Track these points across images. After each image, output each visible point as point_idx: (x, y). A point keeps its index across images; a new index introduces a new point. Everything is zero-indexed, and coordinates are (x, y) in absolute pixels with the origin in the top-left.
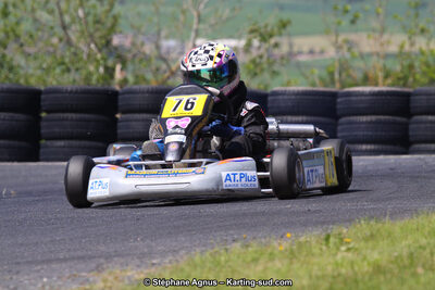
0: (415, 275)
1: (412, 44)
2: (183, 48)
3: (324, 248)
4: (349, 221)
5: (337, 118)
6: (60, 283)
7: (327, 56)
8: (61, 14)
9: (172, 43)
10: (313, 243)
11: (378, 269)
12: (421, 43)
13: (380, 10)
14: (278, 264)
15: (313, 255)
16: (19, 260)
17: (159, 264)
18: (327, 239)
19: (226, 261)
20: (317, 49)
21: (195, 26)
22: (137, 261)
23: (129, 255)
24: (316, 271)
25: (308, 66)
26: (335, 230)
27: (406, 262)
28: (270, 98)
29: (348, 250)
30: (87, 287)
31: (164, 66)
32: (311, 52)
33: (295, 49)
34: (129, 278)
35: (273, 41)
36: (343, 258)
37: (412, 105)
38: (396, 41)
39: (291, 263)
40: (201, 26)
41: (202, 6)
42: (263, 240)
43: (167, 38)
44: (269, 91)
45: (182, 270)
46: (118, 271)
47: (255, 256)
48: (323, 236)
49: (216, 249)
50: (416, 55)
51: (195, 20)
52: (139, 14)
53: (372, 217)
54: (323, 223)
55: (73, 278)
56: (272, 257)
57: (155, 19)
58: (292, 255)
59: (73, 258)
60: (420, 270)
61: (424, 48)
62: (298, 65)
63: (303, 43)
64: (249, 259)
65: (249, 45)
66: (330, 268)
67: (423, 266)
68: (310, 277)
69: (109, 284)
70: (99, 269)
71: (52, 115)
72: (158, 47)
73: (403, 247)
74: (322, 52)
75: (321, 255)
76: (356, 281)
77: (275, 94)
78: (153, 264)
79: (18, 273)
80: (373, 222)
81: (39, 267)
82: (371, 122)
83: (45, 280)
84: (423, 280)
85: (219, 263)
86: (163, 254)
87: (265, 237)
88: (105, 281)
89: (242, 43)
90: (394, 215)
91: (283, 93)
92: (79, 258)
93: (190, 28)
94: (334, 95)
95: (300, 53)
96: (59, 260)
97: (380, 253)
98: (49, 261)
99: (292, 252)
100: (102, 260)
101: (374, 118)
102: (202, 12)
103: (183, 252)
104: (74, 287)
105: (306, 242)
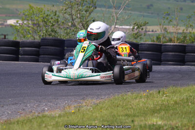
0: (188, 105)
1: (187, 30)
3: (158, 95)
4: (166, 87)
5: (162, 53)
6: (71, 103)
7: (158, 32)
8: (72, 16)
10: (155, 93)
11: (176, 103)
12: (190, 30)
13: (177, 18)
14: (143, 100)
15: (155, 97)
16: (58, 95)
17: (104, 98)
18: (159, 92)
19: (126, 98)
20: (154, 30)
21: (115, 21)
22: (96, 97)
25: (152, 35)
26: (162, 89)
27: (185, 101)
28: (140, 46)
29: (166, 96)
30: (80, 104)
32: (153, 31)
34: (94, 102)
35: (141, 28)
36: (165, 99)
37: (186, 49)
38: (182, 29)
39: (147, 100)
40: (117, 21)
41: (118, 15)
44: (139, 43)
45: (111, 101)
46: (90, 100)
47: (135, 97)
48: (158, 91)
49: (123, 94)
50: (188, 33)
51: (116, 19)
52: (98, 16)
53: (174, 86)
54: (157, 87)
55: (76, 101)
56: (141, 97)
57: (103, 18)
58: (148, 97)
59: (75, 95)
60: (190, 104)
61: (191, 31)
62: (149, 35)
63: (150, 28)
64: (133, 98)
65: (133, 28)
66: (160, 102)
67: (191, 102)
68: (154, 104)
70: (84, 99)
71: (69, 48)
73: (184, 96)
74: (156, 31)
75: (157, 97)
76: (169, 106)
77: (141, 44)
78: (102, 98)
79: (57, 99)
80: (174, 88)
81: (64, 98)
82: (173, 55)
83: (66, 102)
84: (191, 107)
85: (124, 99)
86: (105, 95)
87: (138, 91)
88: (86, 103)
89: (131, 27)
90: (182, 85)
91: (144, 44)
92: (77, 95)
94: (161, 45)
95: (149, 31)
96: (70, 95)
97: (177, 97)
98: (67, 96)
100: (85, 96)
101: (174, 53)
102: (118, 17)
103: (112, 95)
104: (76, 105)
105: (152, 93)
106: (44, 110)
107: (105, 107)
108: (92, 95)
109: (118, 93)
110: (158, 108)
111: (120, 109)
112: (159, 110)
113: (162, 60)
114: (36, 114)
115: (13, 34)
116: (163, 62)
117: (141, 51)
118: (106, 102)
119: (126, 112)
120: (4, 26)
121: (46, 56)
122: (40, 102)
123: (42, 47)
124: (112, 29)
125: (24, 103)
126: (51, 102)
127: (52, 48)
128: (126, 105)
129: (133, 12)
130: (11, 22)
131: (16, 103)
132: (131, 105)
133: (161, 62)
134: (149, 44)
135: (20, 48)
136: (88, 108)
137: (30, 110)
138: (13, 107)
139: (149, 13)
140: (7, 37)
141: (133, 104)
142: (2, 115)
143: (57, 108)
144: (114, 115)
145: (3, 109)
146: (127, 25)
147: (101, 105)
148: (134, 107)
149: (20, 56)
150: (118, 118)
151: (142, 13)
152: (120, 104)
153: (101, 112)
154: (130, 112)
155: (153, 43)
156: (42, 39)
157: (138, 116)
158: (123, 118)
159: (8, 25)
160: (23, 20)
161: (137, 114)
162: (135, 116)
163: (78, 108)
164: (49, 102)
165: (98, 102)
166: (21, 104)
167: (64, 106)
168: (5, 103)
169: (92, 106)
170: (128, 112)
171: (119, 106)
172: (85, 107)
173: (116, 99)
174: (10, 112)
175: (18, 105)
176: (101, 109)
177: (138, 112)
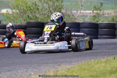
2: (78, 13)
3: (114, 60)
5: (115, 29)
6: (51, 69)
7: (112, 15)
8: (49, 5)
9: (75, 12)
10: (111, 59)
14: (103, 64)
15: (111, 62)
16: (40, 63)
17: (74, 64)
18: (115, 58)
19: (91, 64)
20: (110, 13)
22: (69, 64)
23: (66, 62)
24: (112, 66)
25: (108, 17)
26: (116, 56)
28: (99, 25)
30: (57, 69)
31: (73, 17)
32: (108, 14)
33: (105, 13)
34: (67, 67)
39: (106, 64)
40: (82, 8)
42: (99, 59)
43: (74, 10)
45: (80, 66)
46: (64, 66)
47: (97, 62)
48: (114, 58)
49: (88, 61)
51: (81, 6)
52: (67, 5)
54: (113, 55)
55: (54, 67)
56: (101, 63)
57: (71, 6)
58: (106, 62)
62: (106, 17)
63: (106, 12)
64: (96, 63)
66: (116, 65)
68: (111, 67)
69: (62, 69)
70: (59, 65)
72: (72, 13)
74: (111, 14)
75: (113, 62)
77: (100, 24)
78: (73, 64)
79: (40, 66)
81: (45, 65)
83: (47, 68)
85: (89, 64)
86: (75, 62)
87: (99, 58)
88: (61, 68)
91: (102, 23)
92: (54, 63)
93: (80, 8)
94: (115, 24)
95: (106, 14)
96: (50, 63)
98: (47, 63)
99: (106, 61)
100: (60, 63)
102: (83, 4)
103: (80, 61)
104: (54, 70)
105: (109, 59)
106: (31, 75)
107: (75, 71)
108: (65, 62)
109: (85, 60)
110: (114, 70)
111: (86, 72)
112: (115, 71)
117: (100, 29)
118: (76, 67)
119: (91, 74)
121: (31, 35)
122: (27, 69)
123: (28, 28)
124: (79, 14)
125: (16, 70)
126: (36, 68)
127: (35, 29)
128: (90, 69)
130: (4, 11)
132: (94, 68)
133: (115, 36)
134: (106, 24)
136: (63, 72)
137: (21, 75)
138: (8, 73)
139: (105, 1)
140: (1, 22)
141: (96, 68)
145: (1, 75)
146: (89, 10)
147: (72, 69)
148: (96, 70)
152: (86, 68)
153: (72, 74)
154: (93, 74)
155: (108, 22)
156: (27, 23)
160: (12, 9)
161: (99, 75)
163: (56, 72)
164: (34, 68)
165: (70, 67)
166: (13, 71)
167: (45, 71)
168: (2, 70)
169: (65, 70)
170: (92, 74)
171: (86, 69)
172: (61, 71)
173: (83, 65)
174: (6, 77)
175: (12, 71)
176: (72, 72)
177: (100, 74)
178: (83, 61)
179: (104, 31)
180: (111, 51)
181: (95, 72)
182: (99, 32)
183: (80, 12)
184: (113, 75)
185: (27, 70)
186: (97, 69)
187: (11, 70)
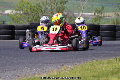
3: (115, 61)
6: (54, 68)
7: (113, 17)
8: (51, 6)
9: (77, 14)
10: (113, 60)
14: (105, 65)
15: (113, 63)
16: (44, 63)
17: (77, 65)
18: (116, 59)
19: (93, 64)
20: (110, 16)
21: (82, 10)
22: (71, 64)
23: (69, 62)
25: (109, 19)
26: (118, 57)
28: (100, 27)
30: (60, 69)
32: (109, 16)
34: (70, 68)
39: (108, 65)
40: (84, 10)
41: (84, 5)
43: (76, 12)
44: (100, 25)
45: (82, 66)
46: (67, 66)
47: (100, 63)
49: (90, 61)
51: (83, 8)
52: (69, 7)
55: (57, 67)
56: (103, 63)
57: (73, 8)
58: (108, 63)
59: (56, 63)
62: (107, 19)
63: (107, 14)
64: (98, 64)
66: (117, 66)
68: (113, 68)
70: (62, 65)
72: (73, 14)
74: (111, 16)
75: (115, 63)
77: (102, 25)
78: (75, 65)
79: (44, 66)
81: (49, 65)
83: (50, 68)
85: (91, 65)
86: (77, 62)
87: (101, 59)
88: (64, 68)
89: (93, 14)
91: (104, 26)
92: (58, 63)
93: (81, 10)
95: (106, 16)
98: (51, 63)
100: (63, 63)
102: (84, 6)
103: (82, 62)
104: (57, 69)
105: (111, 60)
106: (34, 74)
107: (78, 71)
110: (116, 70)
111: (89, 72)
112: (116, 72)
113: (117, 37)
114: (30, 77)
115: (9, 20)
116: (117, 38)
117: (101, 30)
118: (79, 67)
120: (3, 15)
123: (31, 29)
125: (20, 69)
126: (39, 68)
128: (93, 69)
129: (94, 3)
131: (14, 70)
132: (96, 69)
134: (107, 26)
135: (15, 31)
136: (66, 72)
137: (25, 74)
138: (13, 72)
139: (106, 3)
140: (5, 23)
141: (98, 68)
142: (5, 78)
143: (44, 72)
144: (85, 76)
145: (5, 74)
146: (91, 12)
147: (75, 70)
149: (15, 36)
150: (88, 78)
151: (101, 4)
152: (88, 68)
153: (75, 74)
154: (96, 74)
156: (31, 24)
157: (102, 77)
158: (91, 78)
159: (6, 14)
162: (99, 76)
163: (59, 72)
164: (38, 68)
165: (73, 67)
166: (18, 70)
167: (49, 71)
168: (7, 69)
169: (68, 70)
170: (94, 74)
171: (88, 70)
172: (64, 71)
173: (85, 65)
174: (10, 76)
175: (16, 71)
176: (75, 72)
177: (102, 74)
178: (86, 61)
179: (105, 32)
180: (112, 52)
181: (98, 73)
182: (100, 33)
183: (82, 14)
184: (114, 75)
185: (31, 69)
186: (99, 70)
187: (15, 69)
